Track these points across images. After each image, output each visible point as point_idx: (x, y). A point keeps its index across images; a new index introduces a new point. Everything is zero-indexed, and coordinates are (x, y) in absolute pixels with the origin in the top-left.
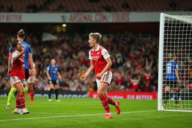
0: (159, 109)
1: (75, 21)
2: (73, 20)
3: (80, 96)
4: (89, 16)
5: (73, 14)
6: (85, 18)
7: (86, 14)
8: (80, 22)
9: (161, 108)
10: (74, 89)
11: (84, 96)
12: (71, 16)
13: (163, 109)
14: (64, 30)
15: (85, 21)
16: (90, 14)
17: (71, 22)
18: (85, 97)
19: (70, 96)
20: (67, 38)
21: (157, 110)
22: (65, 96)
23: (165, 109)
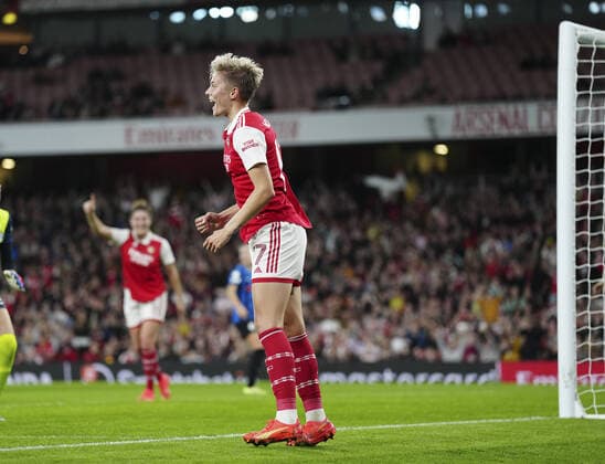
0: (564, 413)
1: (471, 133)
2: (464, 129)
3: (470, 378)
4: (516, 113)
5: (463, 109)
6: (503, 120)
7: (508, 109)
8: (488, 134)
9: (573, 409)
10: (452, 355)
11: (483, 378)
12: (458, 116)
13: (579, 412)
14: (442, 165)
15: (504, 132)
16: (520, 107)
17: (459, 135)
18: (486, 383)
19: (436, 377)
20: (450, 190)
21: (558, 415)
22: (421, 377)
23: (588, 412)
